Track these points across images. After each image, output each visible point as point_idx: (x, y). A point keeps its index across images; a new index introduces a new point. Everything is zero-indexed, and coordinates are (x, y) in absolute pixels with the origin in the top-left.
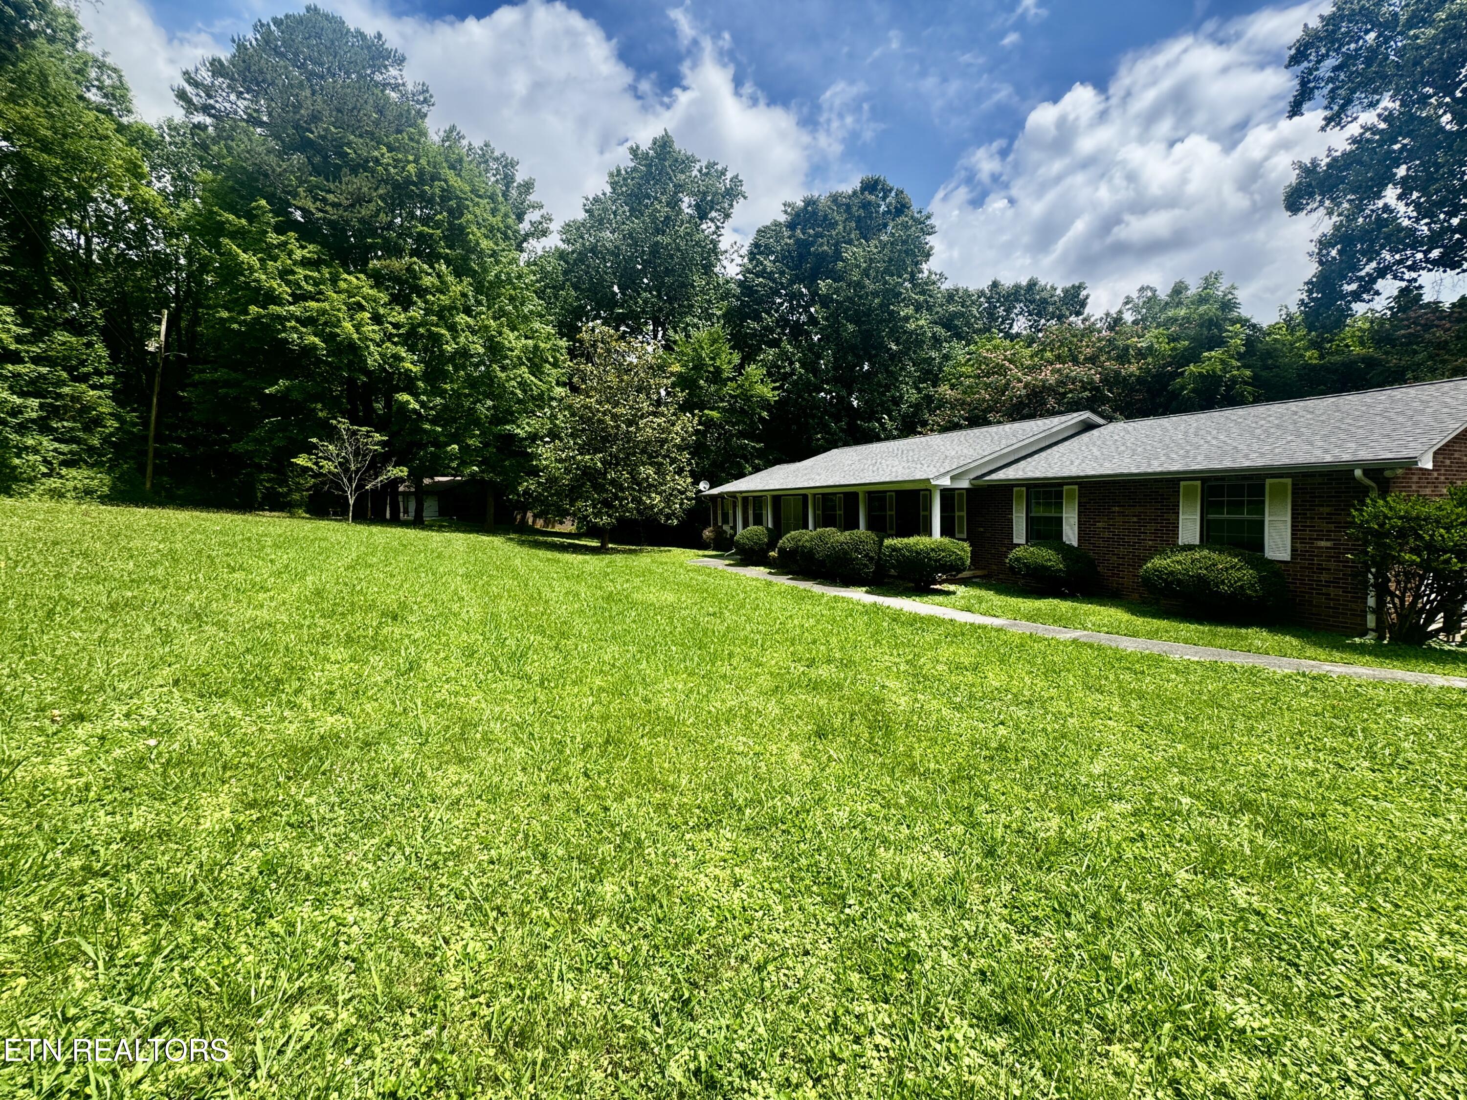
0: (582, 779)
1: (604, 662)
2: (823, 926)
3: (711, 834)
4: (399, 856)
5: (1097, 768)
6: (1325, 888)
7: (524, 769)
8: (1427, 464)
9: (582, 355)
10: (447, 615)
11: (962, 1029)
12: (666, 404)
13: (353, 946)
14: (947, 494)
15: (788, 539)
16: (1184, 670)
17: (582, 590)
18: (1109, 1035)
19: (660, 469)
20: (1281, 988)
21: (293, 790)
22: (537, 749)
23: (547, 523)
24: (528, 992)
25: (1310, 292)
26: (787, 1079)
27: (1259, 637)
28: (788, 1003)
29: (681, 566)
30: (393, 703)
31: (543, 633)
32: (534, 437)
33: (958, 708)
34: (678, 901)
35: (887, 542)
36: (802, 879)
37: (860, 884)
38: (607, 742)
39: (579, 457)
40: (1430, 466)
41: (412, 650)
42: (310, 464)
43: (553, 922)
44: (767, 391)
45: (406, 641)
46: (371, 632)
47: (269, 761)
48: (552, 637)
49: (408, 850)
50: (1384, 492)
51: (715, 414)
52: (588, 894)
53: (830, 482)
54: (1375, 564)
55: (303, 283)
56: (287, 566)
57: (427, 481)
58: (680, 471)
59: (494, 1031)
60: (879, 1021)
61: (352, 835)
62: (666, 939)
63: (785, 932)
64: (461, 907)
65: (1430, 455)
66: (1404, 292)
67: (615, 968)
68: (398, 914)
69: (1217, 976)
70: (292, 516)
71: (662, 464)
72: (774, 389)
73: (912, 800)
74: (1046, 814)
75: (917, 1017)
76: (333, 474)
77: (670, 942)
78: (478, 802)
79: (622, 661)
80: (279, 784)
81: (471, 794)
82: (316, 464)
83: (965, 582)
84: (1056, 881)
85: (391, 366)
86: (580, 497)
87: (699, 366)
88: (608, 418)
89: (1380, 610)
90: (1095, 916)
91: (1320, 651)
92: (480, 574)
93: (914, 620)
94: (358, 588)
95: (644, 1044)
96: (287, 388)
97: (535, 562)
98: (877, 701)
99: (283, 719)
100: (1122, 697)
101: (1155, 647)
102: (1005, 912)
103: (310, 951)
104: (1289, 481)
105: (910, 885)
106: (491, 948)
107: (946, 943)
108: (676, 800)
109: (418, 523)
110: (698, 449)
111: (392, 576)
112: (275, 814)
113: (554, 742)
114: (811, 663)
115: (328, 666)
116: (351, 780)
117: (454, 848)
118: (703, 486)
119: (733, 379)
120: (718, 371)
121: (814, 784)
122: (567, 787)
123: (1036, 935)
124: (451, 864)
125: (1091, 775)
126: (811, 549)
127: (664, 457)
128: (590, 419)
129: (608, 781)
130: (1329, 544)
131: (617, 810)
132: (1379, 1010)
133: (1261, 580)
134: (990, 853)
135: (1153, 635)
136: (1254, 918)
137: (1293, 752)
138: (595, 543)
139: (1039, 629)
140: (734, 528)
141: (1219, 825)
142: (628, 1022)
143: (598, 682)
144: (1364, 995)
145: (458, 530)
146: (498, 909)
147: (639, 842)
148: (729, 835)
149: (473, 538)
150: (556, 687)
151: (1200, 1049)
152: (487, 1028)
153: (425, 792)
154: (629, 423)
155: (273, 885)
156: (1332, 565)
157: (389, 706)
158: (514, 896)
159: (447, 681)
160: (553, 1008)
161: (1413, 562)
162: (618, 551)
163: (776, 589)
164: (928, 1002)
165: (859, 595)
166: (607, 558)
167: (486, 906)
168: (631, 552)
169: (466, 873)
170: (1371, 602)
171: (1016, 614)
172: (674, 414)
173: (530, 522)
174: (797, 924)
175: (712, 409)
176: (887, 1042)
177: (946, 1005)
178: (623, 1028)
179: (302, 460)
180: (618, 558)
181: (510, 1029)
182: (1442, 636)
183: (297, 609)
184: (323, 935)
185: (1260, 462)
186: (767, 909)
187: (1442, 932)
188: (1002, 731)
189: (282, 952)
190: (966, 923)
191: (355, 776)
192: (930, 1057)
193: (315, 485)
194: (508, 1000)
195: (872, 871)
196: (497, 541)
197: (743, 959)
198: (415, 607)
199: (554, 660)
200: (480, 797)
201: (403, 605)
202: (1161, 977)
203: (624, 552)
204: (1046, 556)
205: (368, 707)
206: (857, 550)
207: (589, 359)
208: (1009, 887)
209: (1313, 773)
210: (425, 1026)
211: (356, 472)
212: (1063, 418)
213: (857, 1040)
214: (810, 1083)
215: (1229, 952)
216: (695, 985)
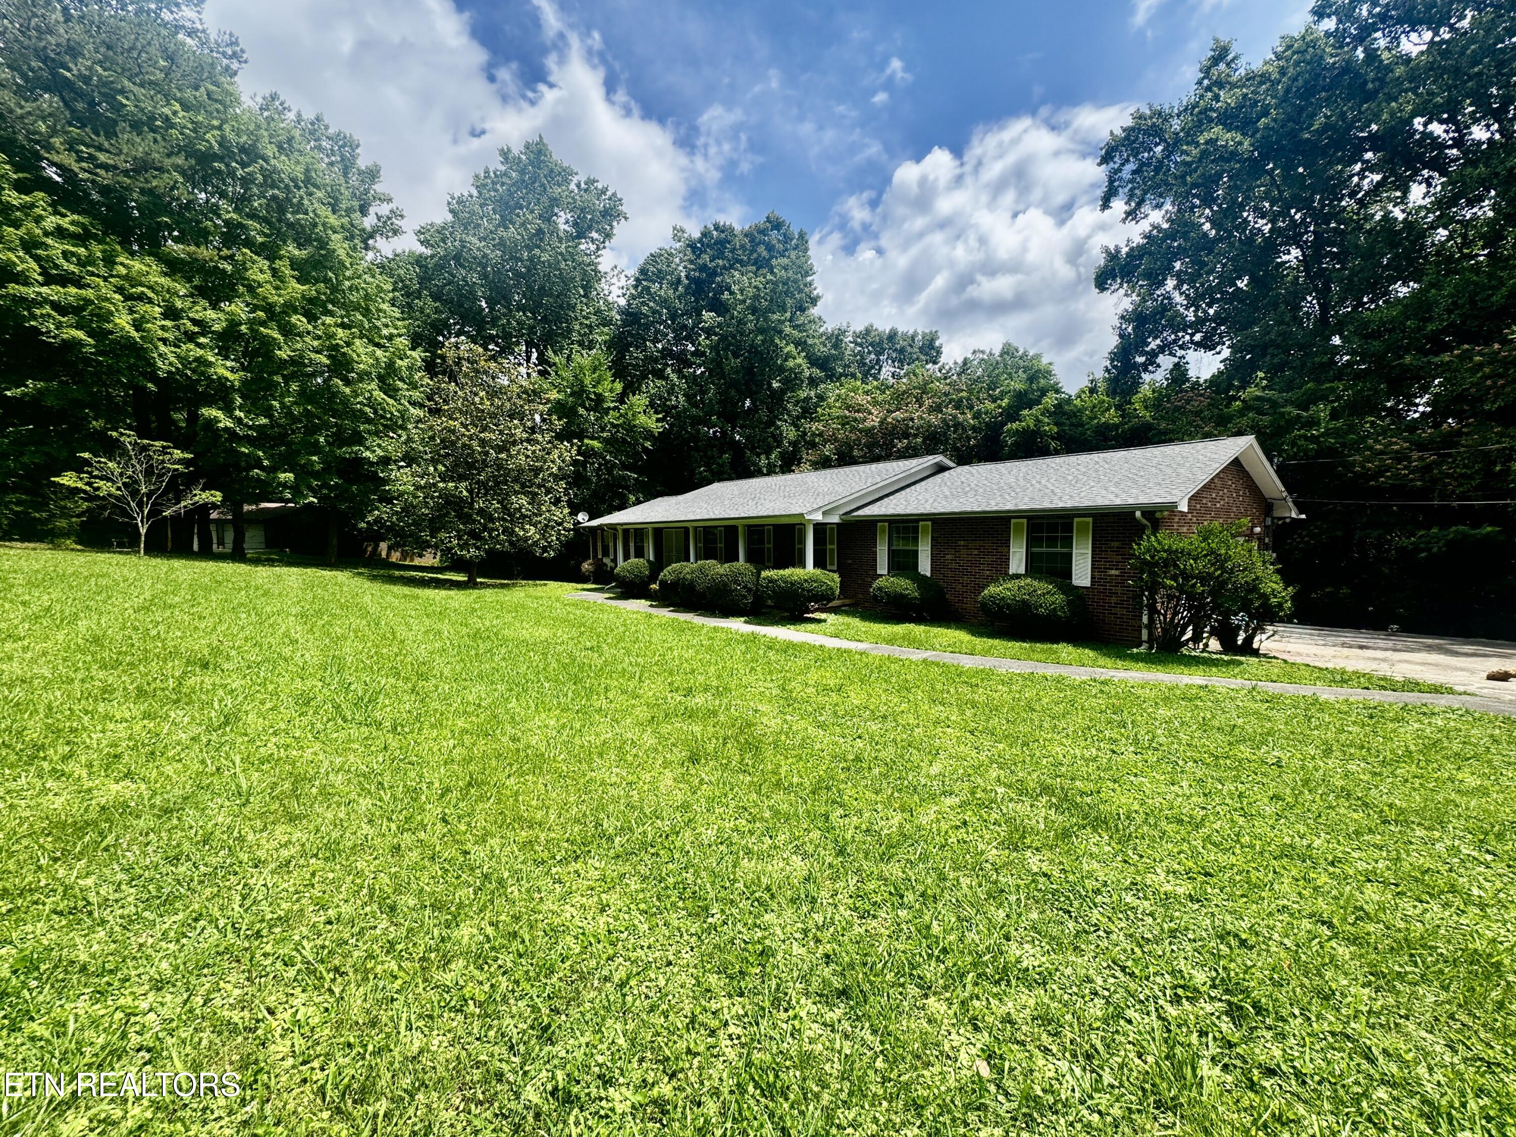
0: (439, 826)
1: (468, 703)
2: (686, 937)
3: (578, 866)
4: (210, 930)
5: (935, 769)
6: (1095, 849)
7: (370, 821)
8: (1184, 507)
9: (444, 373)
10: (275, 661)
11: (806, 1007)
12: (542, 432)
13: (147, 1036)
14: (820, 528)
15: (669, 572)
16: (1008, 682)
17: (445, 627)
18: (927, 989)
19: (533, 498)
20: (1055, 931)
21: (61, 873)
22: (387, 798)
23: (404, 556)
24: (370, 1048)
25: (1112, 360)
26: (644, 1081)
27: (1065, 650)
28: (649, 1013)
29: (558, 600)
30: (203, 762)
31: (397, 675)
32: (385, 461)
33: (822, 726)
34: (541, 933)
35: (765, 574)
36: (669, 897)
37: (723, 894)
38: (470, 784)
39: (441, 485)
40: (1185, 509)
41: (229, 701)
42: (80, 485)
43: (402, 974)
44: (651, 422)
45: (221, 692)
46: (171, 683)
47: (25, 842)
48: (407, 679)
49: (221, 923)
50: (1155, 530)
51: (596, 444)
52: (443, 940)
53: (712, 516)
54: (1148, 589)
55: (61, 261)
56: (48, 609)
57: (246, 508)
58: (557, 502)
59: (329, 1093)
60: (733, 1012)
61: (146, 914)
62: (527, 972)
63: (649, 947)
64: (291, 973)
65: (1186, 501)
66: (1177, 366)
67: (471, 1008)
68: (209, 992)
69: (1012, 929)
70: (56, 547)
71: (536, 494)
72: (658, 420)
73: (776, 813)
74: (891, 813)
75: (767, 1004)
76: (117, 498)
77: (532, 974)
78: (313, 861)
79: (489, 700)
80: (40, 868)
81: (304, 854)
82: (89, 484)
83: (835, 610)
84: (894, 870)
85: (194, 371)
86: (444, 527)
87: (579, 392)
88: (474, 443)
89: (1151, 626)
90: (923, 895)
91: (1108, 660)
92: (319, 613)
93: (789, 648)
94: (153, 633)
95: (500, 1076)
96: (39, 391)
97: (389, 598)
98: (749, 725)
99: (44, 791)
100: (959, 707)
101: (986, 662)
102: (851, 901)
103: (87, 1050)
104: (1090, 520)
105: (768, 889)
106: (327, 1010)
107: (797, 935)
108: (543, 836)
109: (238, 555)
110: (577, 479)
111: (201, 618)
112: (36, 903)
113: (407, 790)
114: (689, 692)
115: (111, 726)
116: (145, 854)
117: (282, 913)
118: (582, 517)
119: (615, 408)
120: (600, 399)
121: (685, 807)
122: (422, 835)
123: (874, 917)
124: (277, 930)
125: (928, 776)
126: (692, 581)
127: (539, 486)
128: (453, 443)
129: (469, 824)
130: (1117, 572)
131: (478, 853)
132: (1122, 938)
133: (1069, 603)
134: (841, 852)
135: (986, 653)
136: (1042, 880)
137: (1083, 744)
138: (461, 578)
139: (896, 651)
140: (615, 561)
141: (1023, 808)
142: (483, 1058)
143: (460, 723)
144: (1113, 928)
145: (290, 564)
146: (336, 970)
147: (501, 882)
148: (597, 865)
149: (310, 572)
150: (412, 732)
151: (995, 990)
152: (321, 1092)
153: (244, 857)
154: (500, 449)
155: (34, 984)
156: (1119, 590)
157: (197, 766)
158: (356, 954)
159: (275, 734)
160: (399, 1058)
161: (1171, 587)
162: (488, 586)
163: (656, 621)
164: (778, 989)
165: (737, 625)
166: (475, 593)
167: (321, 968)
168: (503, 586)
169: (297, 938)
170: (1145, 619)
171: (879, 639)
172: (549, 442)
173: (384, 554)
174: (661, 939)
175: (592, 438)
176: (739, 1031)
177: (794, 990)
178: (478, 1064)
179: (68, 479)
180: (488, 593)
181: (348, 1086)
182: (1191, 645)
183: (65, 660)
184: (105, 1030)
185: (1069, 504)
186: (632, 929)
187: (1168, 872)
188: (859, 743)
189: (47, 1056)
190: (815, 916)
191: (150, 849)
192: (778, 1037)
193: (89, 510)
194: (347, 1060)
195: (735, 881)
196: (342, 576)
197: (606, 979)
198: (233, 653)
199: (409, 703)
200: (316, 855)
201: (216, 651)
202: (971, 936)
203: (494, 586)
204: (904, 585)
205: (169, 770)
206: (736, 582)
207: (453, 378)
208: (856, 878)
209: (1095, 759)
210: (243, 1102)
211: (149, 495)
212: (921, 460)
213: (713, 1033)
214: (666, 1079)
215: (1022, 909)
216: (556, 1011)
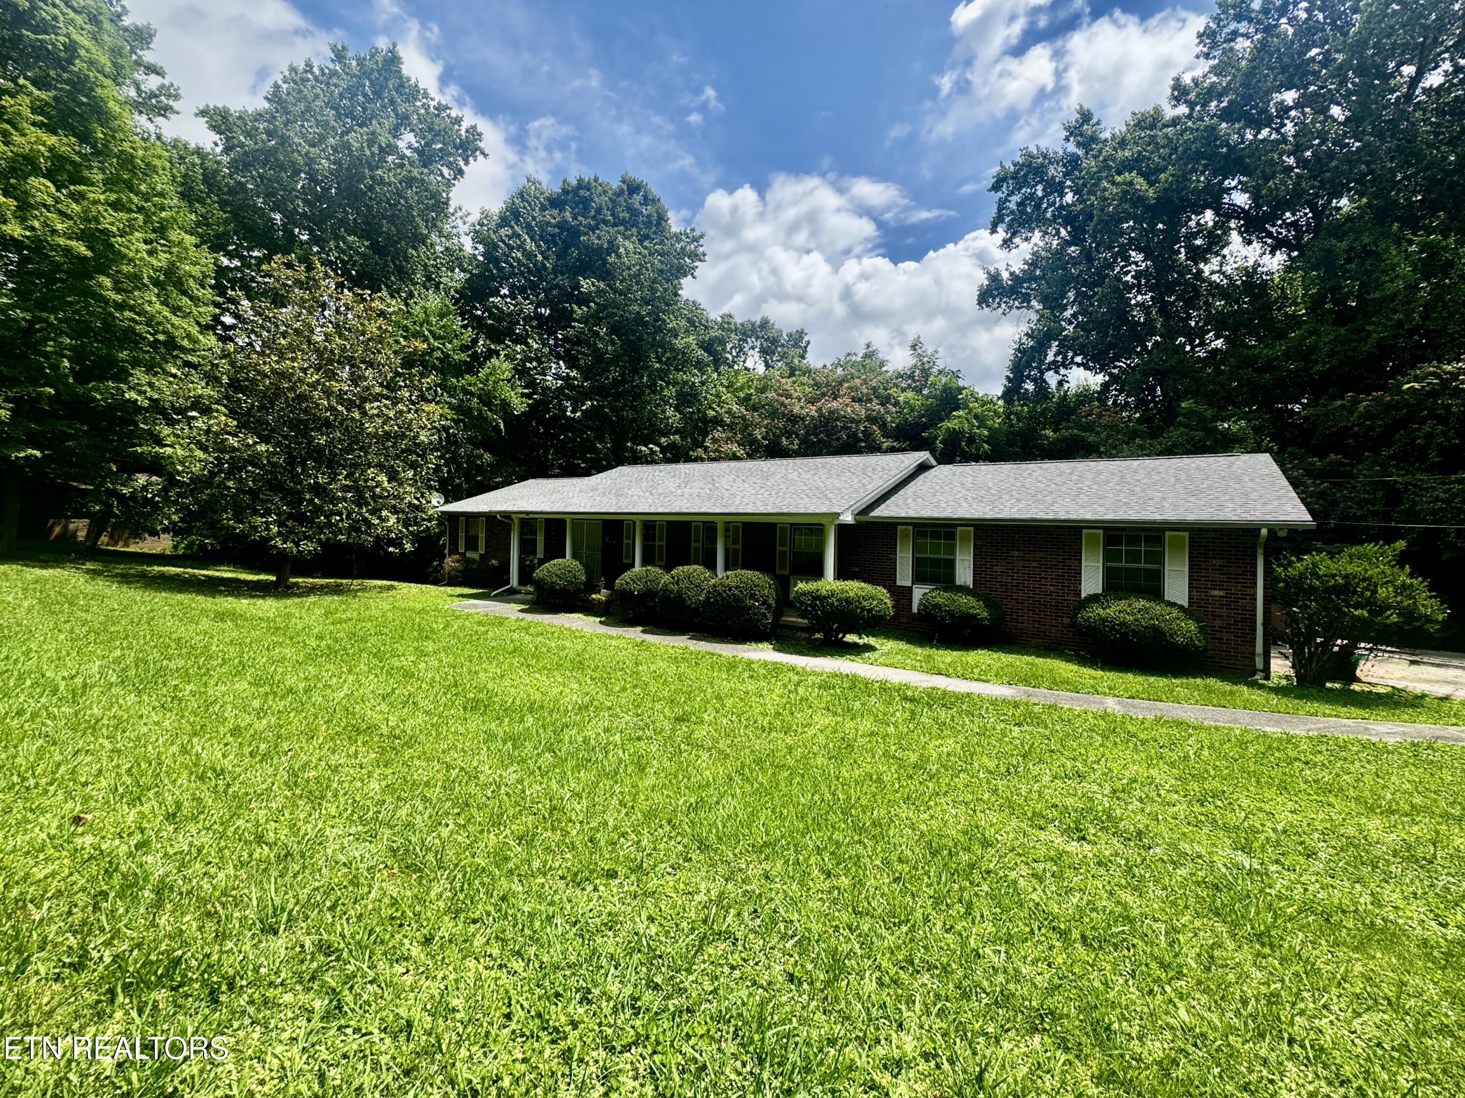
35: (800, 587)
89: (1266, 652)
104: (1187, 534)
118: (437, 500)
130: (1221, 593)
165: (766, 654)
206: (752, 596)
